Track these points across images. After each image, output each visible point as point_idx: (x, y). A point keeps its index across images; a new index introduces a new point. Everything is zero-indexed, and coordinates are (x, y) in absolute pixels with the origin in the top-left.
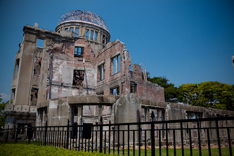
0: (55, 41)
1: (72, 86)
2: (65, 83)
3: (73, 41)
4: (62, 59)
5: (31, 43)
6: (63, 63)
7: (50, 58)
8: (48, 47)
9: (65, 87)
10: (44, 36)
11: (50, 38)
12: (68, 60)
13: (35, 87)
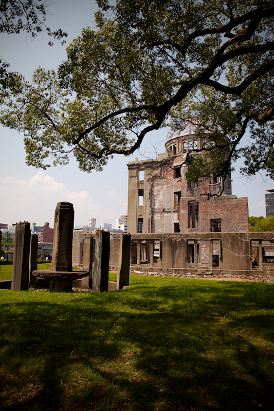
0: (153, 169)
1: (173, 210)
2: (167, 208)
3: (171, 161)
4: (162, 185)
5: (133, 178)
6: (163, 189)
7: (150, 187)
8: (148, 177)
9: (166, 212)
10: (144, 167)
11: (148, 167)
12: (168, 183)
13: (140, 217)
